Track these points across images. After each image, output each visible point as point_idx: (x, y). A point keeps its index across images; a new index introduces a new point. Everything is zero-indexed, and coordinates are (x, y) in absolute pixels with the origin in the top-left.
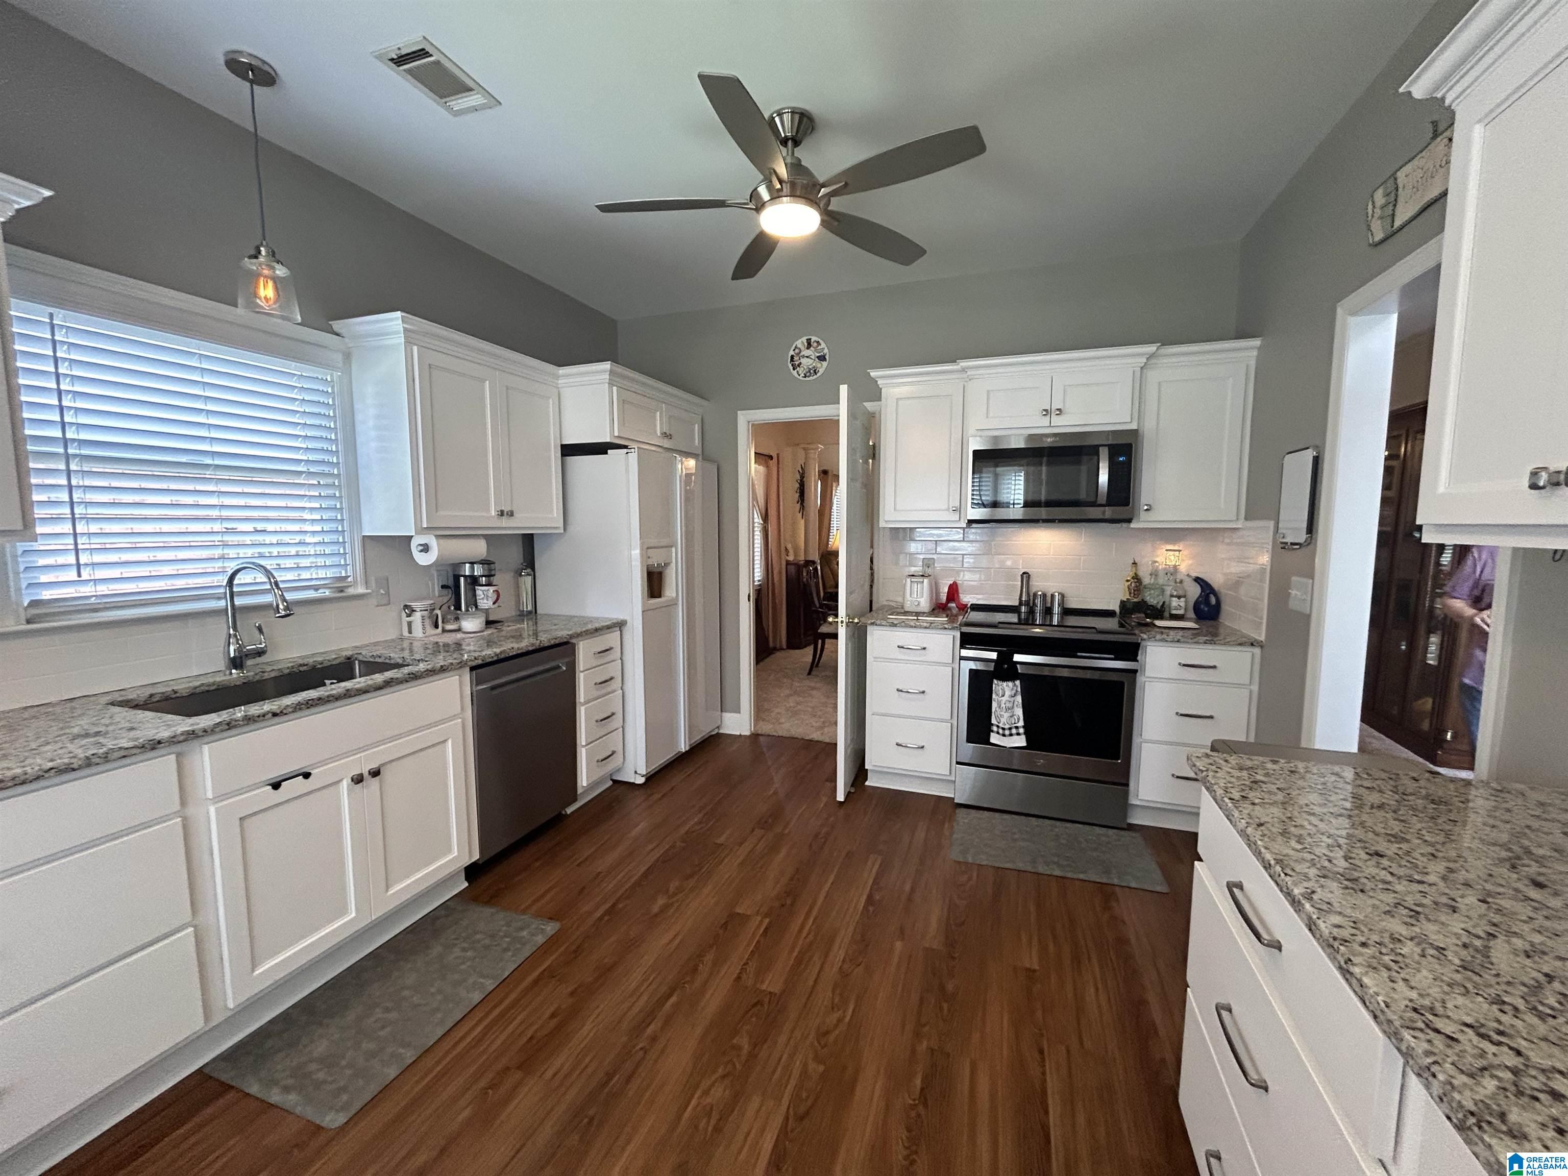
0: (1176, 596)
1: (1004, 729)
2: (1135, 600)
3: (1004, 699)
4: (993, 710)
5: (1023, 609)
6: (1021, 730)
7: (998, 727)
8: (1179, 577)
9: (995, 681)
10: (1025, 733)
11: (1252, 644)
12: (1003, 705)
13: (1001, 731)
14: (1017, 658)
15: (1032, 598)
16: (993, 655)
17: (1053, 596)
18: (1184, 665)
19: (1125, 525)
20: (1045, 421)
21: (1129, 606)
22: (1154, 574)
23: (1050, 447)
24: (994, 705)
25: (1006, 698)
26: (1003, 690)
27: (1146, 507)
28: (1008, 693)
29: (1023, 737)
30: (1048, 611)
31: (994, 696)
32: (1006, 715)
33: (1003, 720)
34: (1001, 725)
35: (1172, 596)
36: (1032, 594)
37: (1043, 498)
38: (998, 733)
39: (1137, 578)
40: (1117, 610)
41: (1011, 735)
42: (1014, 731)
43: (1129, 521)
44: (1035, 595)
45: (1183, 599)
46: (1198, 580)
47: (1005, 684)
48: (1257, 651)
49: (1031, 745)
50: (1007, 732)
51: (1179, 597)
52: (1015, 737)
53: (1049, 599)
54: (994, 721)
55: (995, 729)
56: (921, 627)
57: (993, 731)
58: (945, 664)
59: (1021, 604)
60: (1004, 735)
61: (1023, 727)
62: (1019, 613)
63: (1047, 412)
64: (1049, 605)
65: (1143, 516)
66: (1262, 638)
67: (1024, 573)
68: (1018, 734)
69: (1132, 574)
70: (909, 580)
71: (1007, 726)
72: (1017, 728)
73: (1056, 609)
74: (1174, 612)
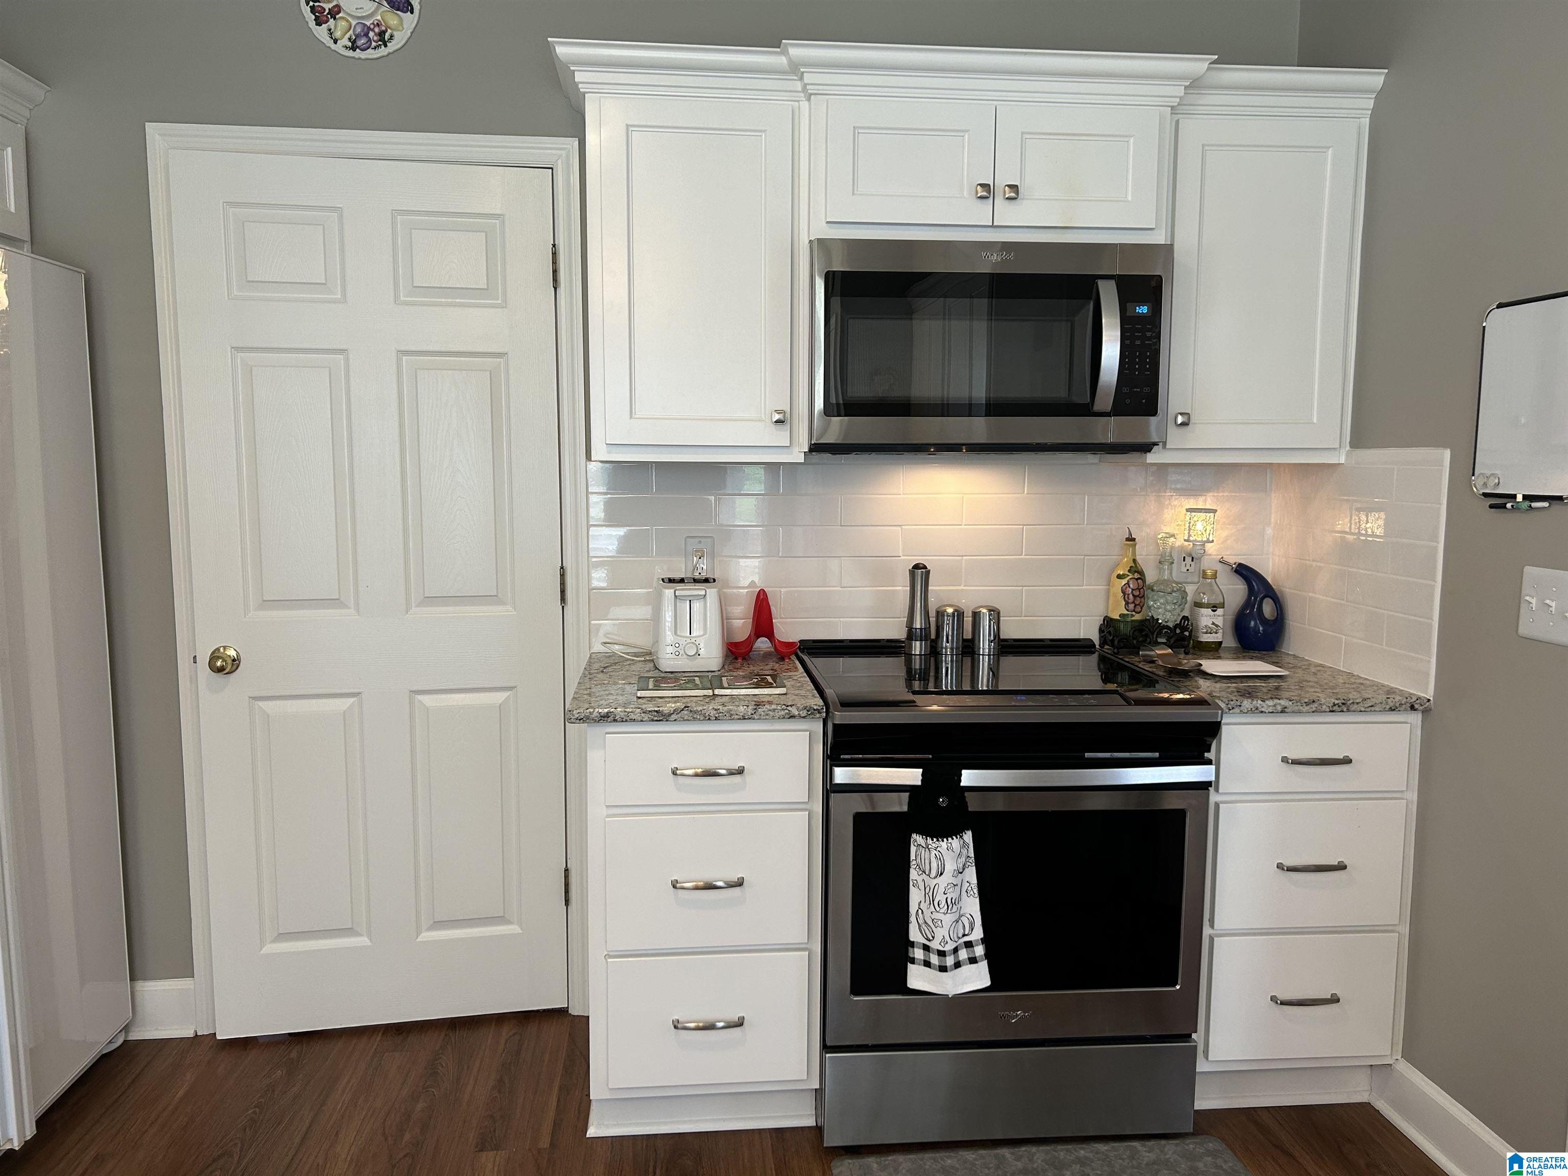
0: (1207, 606)
1: (942, 954)
2: (1137, 617)
3: (943, 881)
4: (913, 908)
5: (917, 648)
6: (979, 950)
7: (926, 948)
8: (1209, 564)
9: (917, 839)
10: (987, 955)
11: (1412, 708)
12: (941, 897)
13: (934, 959)
14: (969, 777)
15: (933, 620)
16: (912, 776)
17: (976, 615)
18: (1296, 762)
19: (1134, 457)
20: (980, 213)
21: (1124, 629)
22: (1165, 560)
23: (992, 275)
24: (915, 897)
25: (947, 878)
26: (940, 859)
27: (1180, 419)
28: (950, 867)
29: (984, 965)
30: (968, 648)
31: (914, 874)
32: (948, 919)
33: (940, 933)
34: (935, 945)
35: (1198, 605)
36: (932, 614)
37: (980, 393)
38: (927, 964)
39: (1136, 570)
40: (1095, 637)
41: (958, 965)
42: (963, 954)
43: (1147, 448)
44: (940, 614)
45: (1220, 611)
46: (1243, 572)
47: (944, 844)
48: (1416, 719)
49: (999, 979)
50: (950, 961)
51: (1214, 608)
52: (967, 969)
53: (968, 620)
54: (915, 935)
55: (919, 954)
56: (731, 717)
57: (913, 961)
58: (791, 807)
59: (911, 635)
60: (943, 969)
61: (984, 941)
62: (909, 656)
63: (987, 191)
64: (968, 635)
65: (1175, 437)
66: (1430, 693)
67: (916, 567)
68: (973, 960)
69: (1127, 561)
70: (669, 593)
71: (949, 947)
72: (969, 945)
73: (985, 645)
74: (1205, 638)
